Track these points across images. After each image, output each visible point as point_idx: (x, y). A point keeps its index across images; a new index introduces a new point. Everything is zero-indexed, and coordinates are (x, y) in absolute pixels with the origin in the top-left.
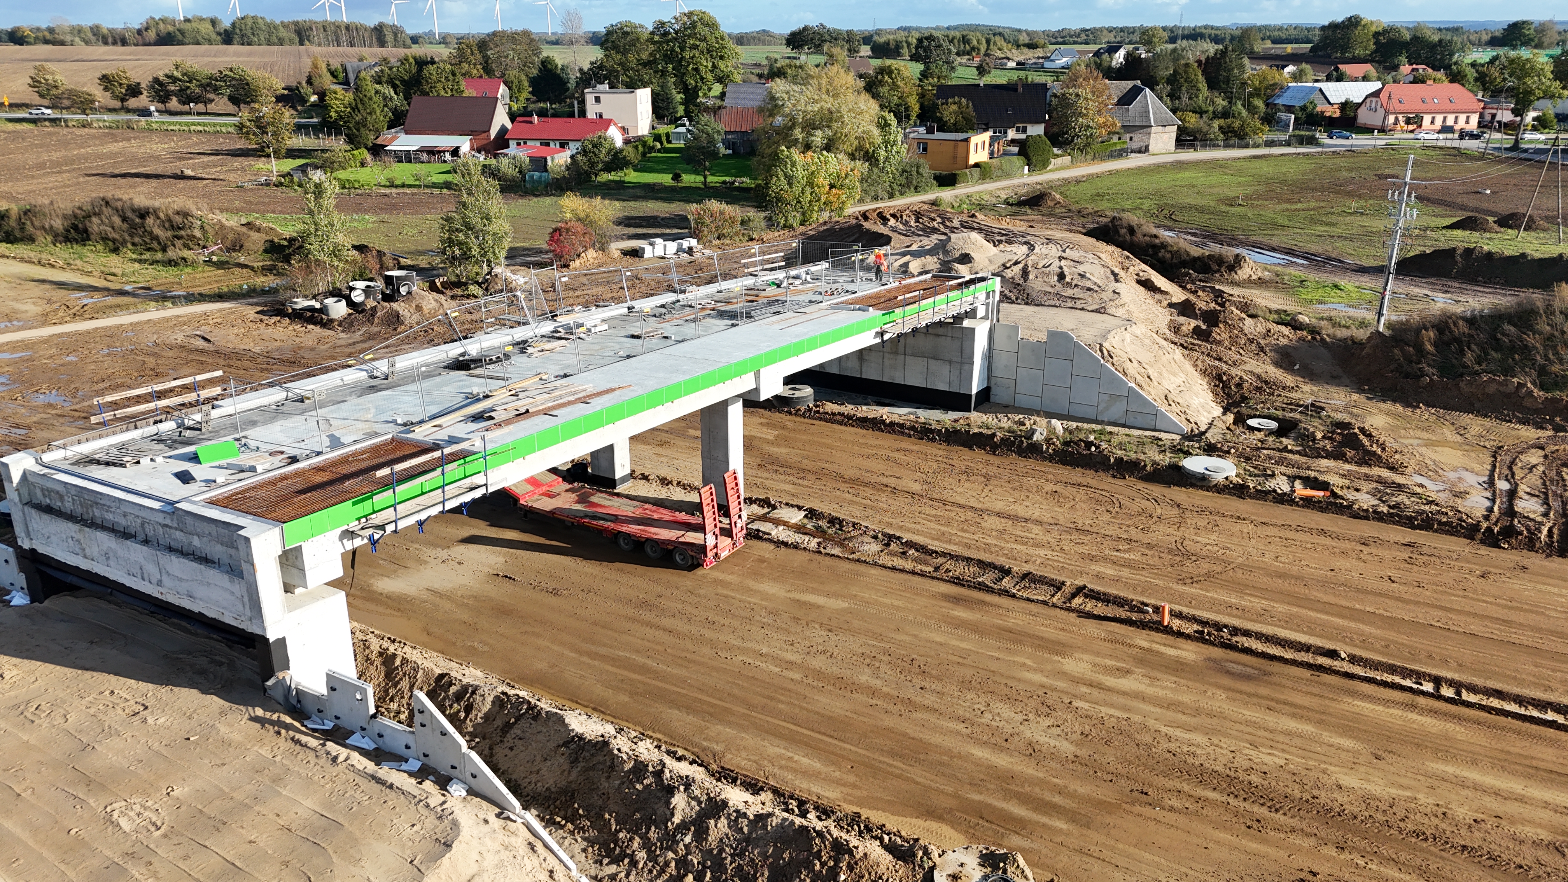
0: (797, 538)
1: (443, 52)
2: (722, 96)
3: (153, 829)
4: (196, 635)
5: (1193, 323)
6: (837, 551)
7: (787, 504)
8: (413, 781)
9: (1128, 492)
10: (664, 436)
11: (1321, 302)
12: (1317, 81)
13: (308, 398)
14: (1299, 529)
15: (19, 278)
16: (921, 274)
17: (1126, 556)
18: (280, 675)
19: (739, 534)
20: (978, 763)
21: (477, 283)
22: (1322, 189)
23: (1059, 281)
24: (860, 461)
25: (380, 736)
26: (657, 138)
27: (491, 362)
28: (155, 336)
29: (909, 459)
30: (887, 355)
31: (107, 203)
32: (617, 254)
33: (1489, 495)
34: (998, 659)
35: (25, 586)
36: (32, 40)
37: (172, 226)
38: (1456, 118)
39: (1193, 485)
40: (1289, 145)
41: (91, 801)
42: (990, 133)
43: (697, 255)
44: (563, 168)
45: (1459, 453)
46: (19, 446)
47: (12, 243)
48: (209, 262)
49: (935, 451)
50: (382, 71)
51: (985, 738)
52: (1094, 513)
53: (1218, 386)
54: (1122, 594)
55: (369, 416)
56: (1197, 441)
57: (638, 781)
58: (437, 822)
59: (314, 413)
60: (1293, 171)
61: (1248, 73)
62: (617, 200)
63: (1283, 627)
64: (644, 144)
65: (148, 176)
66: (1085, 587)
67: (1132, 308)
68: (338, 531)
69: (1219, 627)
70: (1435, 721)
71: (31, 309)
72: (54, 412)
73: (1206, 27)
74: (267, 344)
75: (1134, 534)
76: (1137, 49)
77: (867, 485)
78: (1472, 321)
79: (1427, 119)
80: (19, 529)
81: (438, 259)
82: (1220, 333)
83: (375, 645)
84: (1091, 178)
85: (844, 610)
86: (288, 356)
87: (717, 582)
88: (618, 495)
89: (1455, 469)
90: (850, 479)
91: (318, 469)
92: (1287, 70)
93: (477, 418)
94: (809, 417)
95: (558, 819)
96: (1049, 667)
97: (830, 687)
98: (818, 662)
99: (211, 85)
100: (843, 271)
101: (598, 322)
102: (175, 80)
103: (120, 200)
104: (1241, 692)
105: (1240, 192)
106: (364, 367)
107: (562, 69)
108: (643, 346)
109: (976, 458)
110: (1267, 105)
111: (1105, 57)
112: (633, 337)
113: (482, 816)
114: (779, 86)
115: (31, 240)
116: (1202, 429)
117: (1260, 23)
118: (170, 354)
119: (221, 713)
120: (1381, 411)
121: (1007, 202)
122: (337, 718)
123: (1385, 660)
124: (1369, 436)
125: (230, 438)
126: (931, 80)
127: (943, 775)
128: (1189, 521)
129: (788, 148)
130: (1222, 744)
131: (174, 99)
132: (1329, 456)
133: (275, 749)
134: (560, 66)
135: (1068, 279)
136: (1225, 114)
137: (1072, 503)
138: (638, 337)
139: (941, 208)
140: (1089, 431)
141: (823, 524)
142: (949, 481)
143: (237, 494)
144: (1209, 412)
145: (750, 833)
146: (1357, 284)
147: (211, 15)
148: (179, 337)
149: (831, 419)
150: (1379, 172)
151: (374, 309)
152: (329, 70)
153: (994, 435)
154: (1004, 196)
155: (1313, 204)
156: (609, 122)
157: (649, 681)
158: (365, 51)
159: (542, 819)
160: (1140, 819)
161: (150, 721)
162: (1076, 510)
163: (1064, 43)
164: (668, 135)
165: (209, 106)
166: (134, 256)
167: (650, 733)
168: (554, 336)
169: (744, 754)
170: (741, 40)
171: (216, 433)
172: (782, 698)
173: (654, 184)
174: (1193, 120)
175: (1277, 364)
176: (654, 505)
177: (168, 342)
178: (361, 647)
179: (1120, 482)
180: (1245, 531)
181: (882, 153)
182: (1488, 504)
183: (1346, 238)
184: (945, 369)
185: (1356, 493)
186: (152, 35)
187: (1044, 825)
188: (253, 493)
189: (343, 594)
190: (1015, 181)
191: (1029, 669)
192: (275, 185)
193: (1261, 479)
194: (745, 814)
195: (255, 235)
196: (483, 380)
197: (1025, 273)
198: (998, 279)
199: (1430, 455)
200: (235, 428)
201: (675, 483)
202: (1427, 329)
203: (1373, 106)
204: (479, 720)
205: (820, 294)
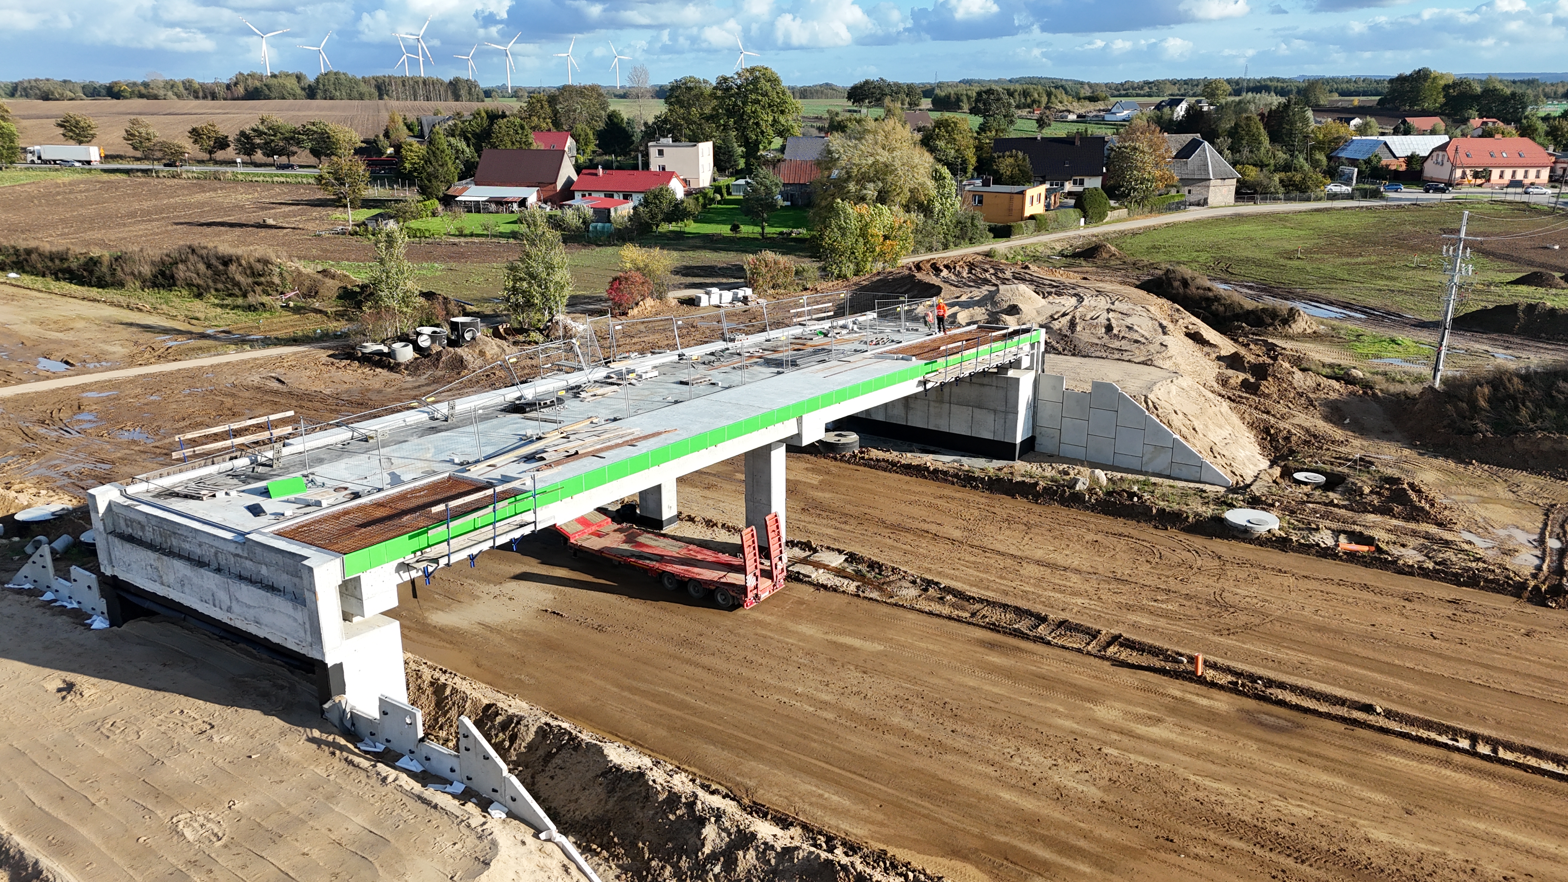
0: (837, 581)
1: (514, 106)
2: (782, 149)
3: (215, 839)
4: (261, 660)
5: (1242, 376)
6: (875, 595)
7: (828, 548)
8: (456, 802)
9: (1170, 543)
10: (712, 480)
11: (1377, 357)
12: (1383, 134)
13: (372, 438)
14: (1341, 583)
15: (109, 321)
16: (968, 324)
17: (1164, 606)
18: (337, 699)
19: (781, 577)
20: (1005, 806)
21: (539, 329)
22: (1385, 244)
23: (1106, 333)
24: (902, 507)
25: (428, 759)
26: (718, 190)
27: (546, 406)
28: (234, 378)
29: (952, 506)
30: (932, 403)
31: (193, 251)
32: (674, 302)
33: (1538, 553)
34: (1030, 704)
35: (105, 611)
36: (128, 95)
37: (253, 273)
38: (1526, 172)
39: (1235, 538)
40: (1352, 199)
41: (159, 812)
42: (1047, 186)
43: (752, 304)
44: (626, 219)
45: (1510, 511)
46: (103, 480)
47: (103, 287)
48: (286, 307)
49: (978, 499)
50: (455, 125)
51: (1014, 781)
52: (1134, 563)
53: (1265, 439)
54: (1157, 644)
55: (429, 456)
56: (1242, 494)
57: (671, 812)
58: (477, 842)
59: (376, 452)
60: (1354, 223)
61: (1313, 125)
62: (675, 250)
63: (1319, 681)
64: (705, 196)
65: (232, 225)
66: (1120, 636)
67: (1179, 360)
68: (395, 563)
69: (1253, 678)
70: (1469, 777)
71: (119, 350)
72: (137, 448)
73: (1271, 80)
74: (337, 386)
75: (1173, 584)
76: (1199, 102)
77: (908, 530)
78: (1527, 378)
79: (1495, 173)
80: (102, 556)
81: (502, 307)
82: (1269, 386)
83: (427, 675)
84: (1147, 230)
85: (879, 654)
86: (357, 398)
87: (757, 623)
88: (664, 536)
89: (1505, 527)
90: (892, 525)
91: (379, 505)
92: (1353, 123)
93: (529, 458)
94: (854, 464)
95: (594, 847)
96: (1080, 713)
97: (862, 728)
98: (851, 703)
99: (294, 138)
100: (889, 321)
101: (649, 368)
102: (260, 133)
103: (205, 248)
104: (1273, 744)
105: (1300, 245)
106: (426, 409)
107: (628, 123)
108: (690, 392)
109: (1018, 506)
110: (1330, 158)
111: (1167, 110)
112: (682, 383)
113: (520, 838)
114: (836, 141)
115: (121, 285)
116: (1248, 482)
117: (1328, 74)
118: (247, 394)
119: (281, 733)
120: (1432, 467)
121: (1062, 254)
122: (388, 741)
123: (1421, 716)
124: (1419, 492)
125: (298, 474)
126: (989, 134)
127: (970, 816)
128: (1229, 573)
129: (843, 200)
130: (1250, 794)
131: (259, 152)
132: (1376, 511)
133: (330, 768)
134: (626, 120)
135: (1115, 331)
136: (1287, 167)
137: (1113, 553)
138: (686, 383)
139: (995, 259)
140: (1132, 482)
141: (863, 568)
142: (990, 529)
143: (303, 526)
144: (1255, 465)
145: (777, 864)
146: (1416, 339)
147: (296, 71)
148: (255, 379)
149: (876, 465)
150: (1445, 227)
151: (439, 354)
152: (406, 124)
153: (1036, 484)
154: (1059, 248)
155: (1374, 258)
156: (671, 175)
157: (687, 717)
158: (440, 105)
159: (579, 847)
160: (1164, 865)
161: (216, 739)
162: (1116, 559)
163: (1126, 95)
164: (728, 187)
165: (291, 158)
166: (217, 301)
167: (686, 767)
168: (607, 382)
169: (776, 790)
170: (804, 93)
171: (286, 470)
172: (816, 737)
173: (713, 235)
174: (1253, 173)
175: (1326, 418)
176: (698, 546)
177: (245, 383)
178: (413, 679)
179: (1162, 533)
180: (1286, 584)
181: (937, 206)
182: (1537, 562)
183: (1406, 293)
184: (990, 418)
185: (1402, 549)
186: (241, 90)
187: (1068, 869)
188: (317, 526)
189: (397, 624)
190: (1071, 233)
191: (1060, 715)
192: (350, 234)
193: (1305, 533)
194: (773, 846)
195: (329, 282)
196: (536, 423)
197: (1073, 324)
198: (1044, 330)
199: (1481, 512)
200: (303, 465)
201: (720, 525)
202: (1481, 386)
203: (1440, 160)
204: (523, 750)
205: (866, 343)
